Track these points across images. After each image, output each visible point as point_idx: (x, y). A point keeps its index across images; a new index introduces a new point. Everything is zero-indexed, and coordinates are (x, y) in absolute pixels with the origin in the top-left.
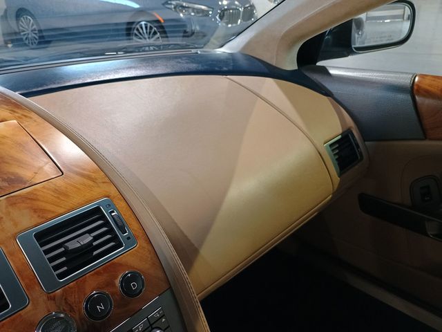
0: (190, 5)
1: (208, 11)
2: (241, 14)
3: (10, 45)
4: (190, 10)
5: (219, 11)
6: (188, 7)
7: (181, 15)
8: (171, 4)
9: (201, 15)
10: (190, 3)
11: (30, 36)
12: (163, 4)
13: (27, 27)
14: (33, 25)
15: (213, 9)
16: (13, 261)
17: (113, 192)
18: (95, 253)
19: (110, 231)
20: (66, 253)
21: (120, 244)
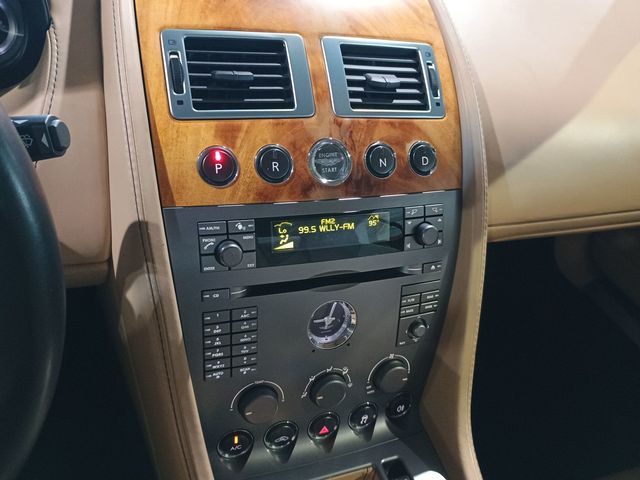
17: (438, 42)
18: (395, 101)
19: (420, 86)
20: (366, 84)
21: (425, 107)
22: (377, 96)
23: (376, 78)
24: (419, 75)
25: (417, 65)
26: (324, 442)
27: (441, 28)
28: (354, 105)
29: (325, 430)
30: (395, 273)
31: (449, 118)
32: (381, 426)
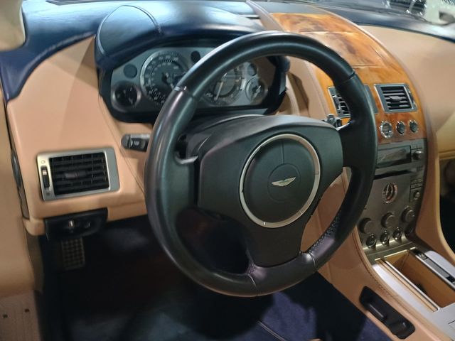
17: (409, 83)
18: (401, 106)
19: (407, 99)
20: (391, 100)
21: (410, 107)
22: (394, 105)
23: (393, 98)
24: (405, 95)
25: (404, 92)
26: (386, 244)
27: (408, 77)
28: (390, 109)
29: (385, 239)
30: (405, 172)
31: (419, 111)
32: (403, 237)
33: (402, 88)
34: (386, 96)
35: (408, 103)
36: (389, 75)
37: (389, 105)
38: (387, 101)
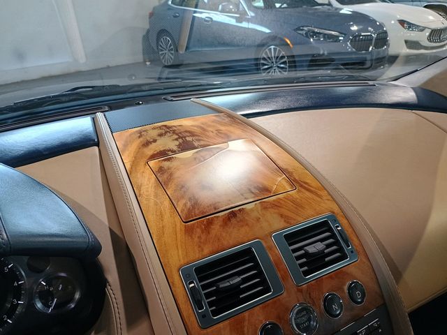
0: (322, 31)
1: (338, 37)
2: (374, 41)
3: (148, 63)
4: (321, 36)
5: (351, 37)
6: (320, 33)
7: (312, 40)
8: (302, 30)
9: (331, 40)
10: (322, 29)
11: (167, 56)
12: (294, 30)
13: (165, 47)
14: (171, 45)
15: (345, 34)
16: (272, 255)
18: (326, 259)
19: (337, 243)
20: (306, 255)
21: (345, 257)
23: (311, 249)
24: (333, 236)
25: (330, 230)
28: (305, 273)
31: (361, 258)
33: (325, 224)
34: (294, 251)
35: (340, 250)
36: (298, 205)
37: (301, 265)
38: (298, 258)
